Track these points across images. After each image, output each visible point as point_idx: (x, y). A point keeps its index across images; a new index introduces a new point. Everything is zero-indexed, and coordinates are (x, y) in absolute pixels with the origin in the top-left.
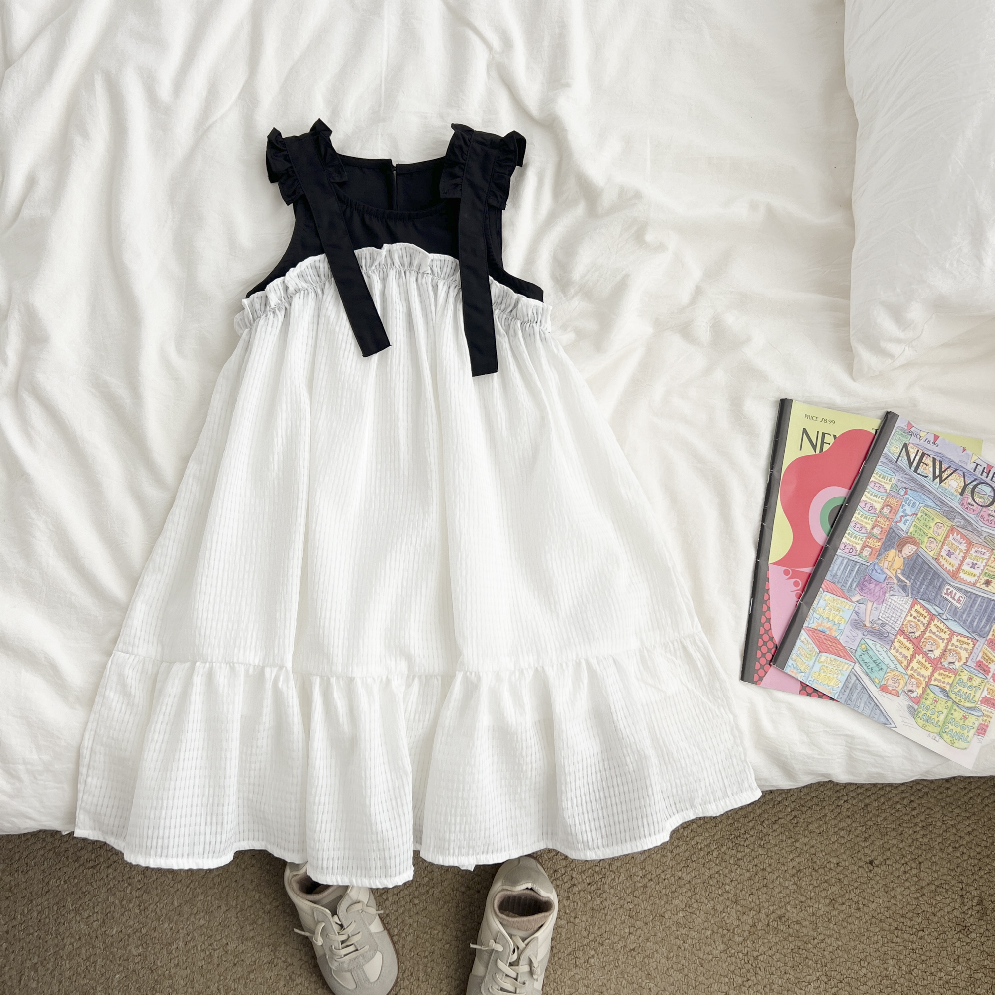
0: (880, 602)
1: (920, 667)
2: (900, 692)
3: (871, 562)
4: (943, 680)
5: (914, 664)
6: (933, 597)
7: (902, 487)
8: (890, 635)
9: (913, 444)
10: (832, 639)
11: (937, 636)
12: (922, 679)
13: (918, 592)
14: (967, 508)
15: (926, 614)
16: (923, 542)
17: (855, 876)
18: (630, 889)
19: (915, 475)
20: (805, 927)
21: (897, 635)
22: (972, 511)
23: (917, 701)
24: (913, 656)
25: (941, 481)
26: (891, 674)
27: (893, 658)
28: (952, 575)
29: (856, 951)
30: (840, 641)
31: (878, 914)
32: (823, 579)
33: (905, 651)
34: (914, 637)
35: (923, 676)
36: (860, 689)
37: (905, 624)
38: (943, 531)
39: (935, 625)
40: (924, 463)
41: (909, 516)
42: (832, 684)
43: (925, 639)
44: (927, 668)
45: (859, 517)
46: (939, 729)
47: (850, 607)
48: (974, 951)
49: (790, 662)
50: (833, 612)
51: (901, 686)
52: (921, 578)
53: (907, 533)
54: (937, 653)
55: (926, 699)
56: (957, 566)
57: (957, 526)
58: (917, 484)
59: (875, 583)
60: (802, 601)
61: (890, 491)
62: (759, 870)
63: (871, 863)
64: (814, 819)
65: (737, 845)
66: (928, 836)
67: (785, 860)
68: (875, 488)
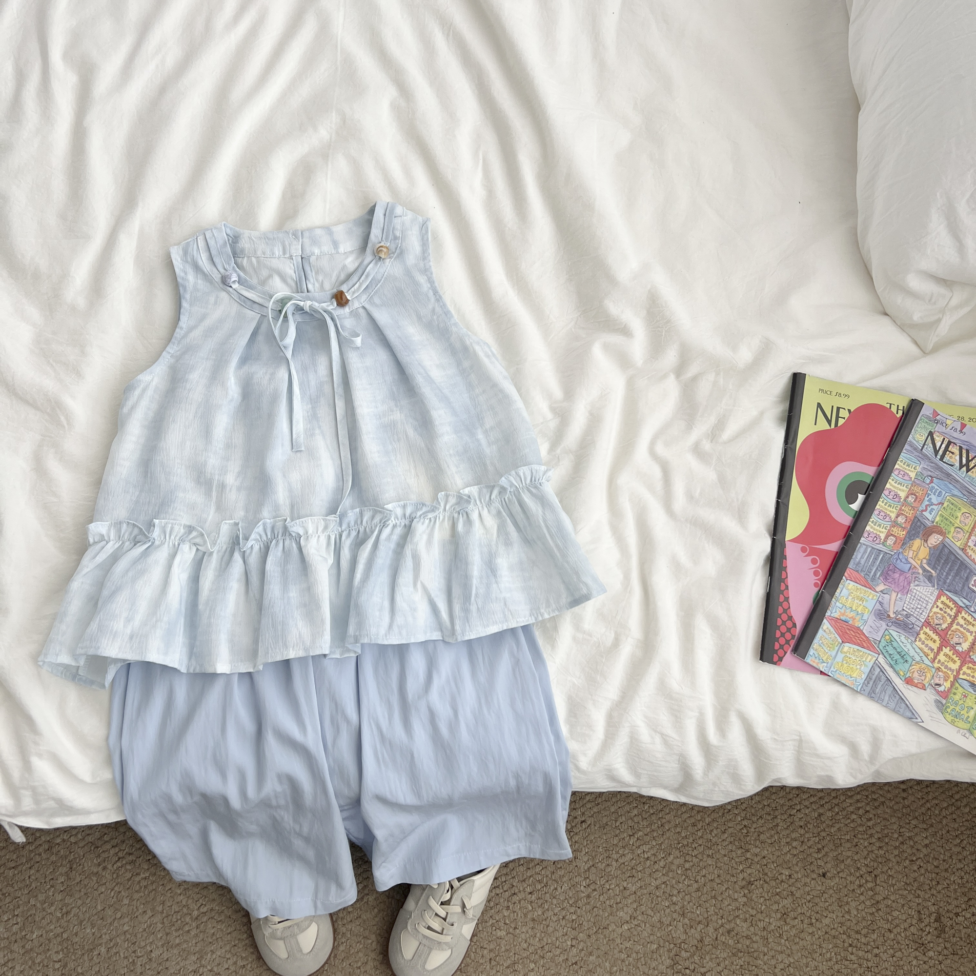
0: (905, 592)
1: (948, 660)
2: (927, 686)
3: (895, 551)
5: (941, 657)
6: (960, 588)
7: (928, 476)
8: (915, 626)
9: (938, 432)
10: (854, 628)
11: (965, 629)
12: (950, 673)
13: (945, 583)
15: (953, 606)
16: (949, 532)
17: (807, 889)
18: (573, 900)
19: (941, 464)
20: (755, 942)
21: (922, 626)
23: (945, 695)
24: (940, 649)
25: (968, 470)
26: (916, 667)
27: (918, 650)
30: (864, 631)
31: (831, 929)
32: (846, 567)
33: (931, 644)
34: (940, 629)
35: (950, 669)
36: (884, 681)
37: (930, 615)
38: (971, 519)
39: (962, 617)
40: (949, 451)
41: (935, 504)
42: (855, 675)
43: (952, 631)
44: (955, 662)
45: (883, 504)
46: (969, 725)
47: (873, 597)
49: (811, 652)
50: (856, 601)
52: (947, 569)
53: (933, 522)
54: (965, 646)
55: (955, 694)
58: (942, 472)
59: (899, 572)
60: (824, 589)
61: (915, 480)
62: (707, 881)
63: (824, 875)
64: (765, 829)
65: (685, 855)
66: (885, 848)
67: (734, 871)
68: (900, 476)
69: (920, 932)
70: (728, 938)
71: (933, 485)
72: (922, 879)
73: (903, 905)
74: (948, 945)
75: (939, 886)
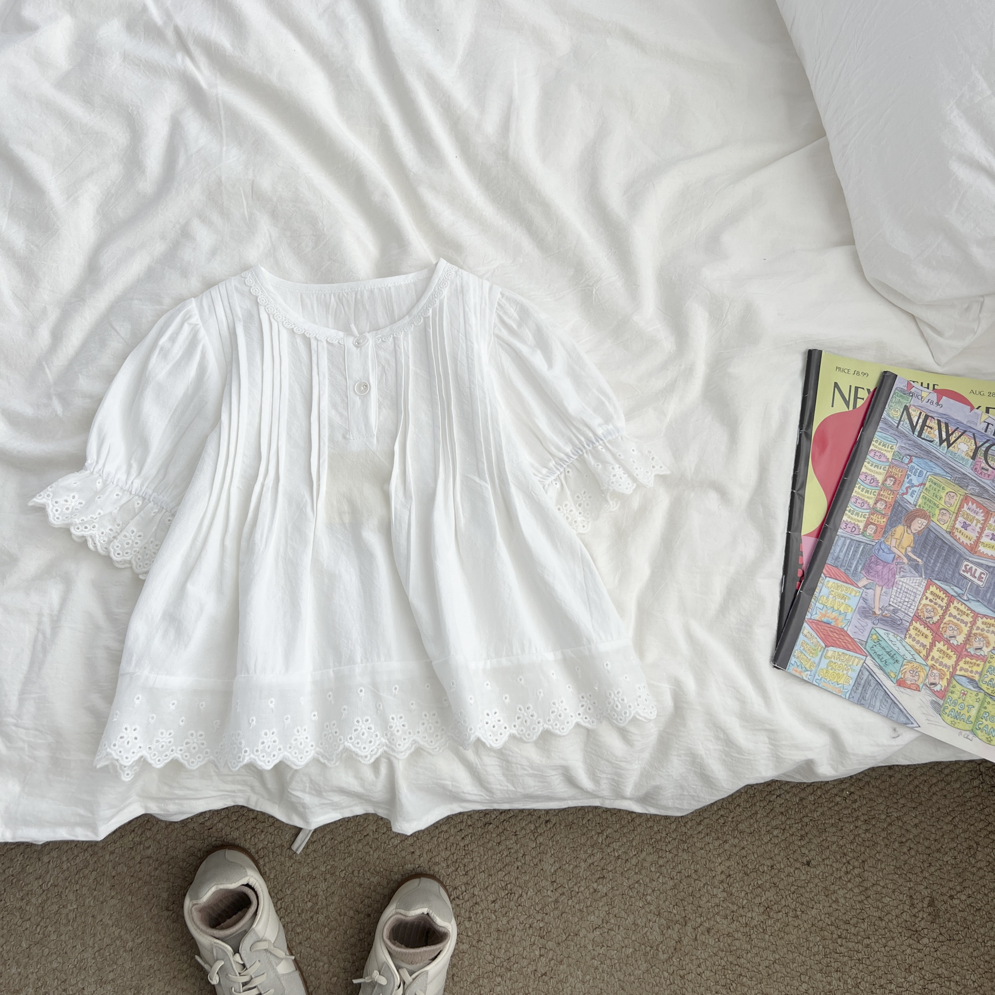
0: (890, 585)
1: (942, 655)
2: (921, 686)
3: (877, 541)
4: (970, 669)
5: (935, 653)
6: (950, 576)
7: (906, 455)
8: (904, 622)
9: (914, 406)
10: (838, 630)
11: (958, 620)
12: (945, 670)
13: (933, 571)
14: (981, 473)
15: (944, 596)
17: (791, 879)
18: (540, 906)
19: (919, 440)
20: (737, 939)
21: (912, 621)
22: (987, 476)
23: (942, 694)
24: (933, 645)
25: (949, 445)
26: (908, 667)
27: (909, 648)
28: (969, 549)
29: (795, 965)
30: (849, 632)
31: (818, 921)
32: (824, 563)
33: (922, 640)
34: (931, 622)
35: (946, 665)
36: (874, 685)
37: (920, 608)
38: (956, 501)
39: (955, 607)
40: (928, 426)
41: (916, 486)
42: (842, 682)
43: (945, 623)
44: (950, 657)
45: (860, 491)
46: (972, 725)
47: (856, 593)
48: (928, 958)
49: (793, 660)
50: (838, 600)
51: (921, 679)
52: (934, 556)
53: (915, 505)
54: (960, 639)
55: (952, 692)
56: (975, 538)
57: (971, 494)
58: (922, 451)
59: (882, 564)
60: (802, 590)
61: (893, 460)
62: (684, 877)
63: (808, 863)
64: (743, 817)
65: (658, 850)
66: (871, 831)
67: (712, 865)
68: (876, 457)
69: (913, 918)
70: (707, 936)
71: (912, 464)
72: (912, 861)
73: (894, 891)
74: (943, 931)
75: (931, 867)
